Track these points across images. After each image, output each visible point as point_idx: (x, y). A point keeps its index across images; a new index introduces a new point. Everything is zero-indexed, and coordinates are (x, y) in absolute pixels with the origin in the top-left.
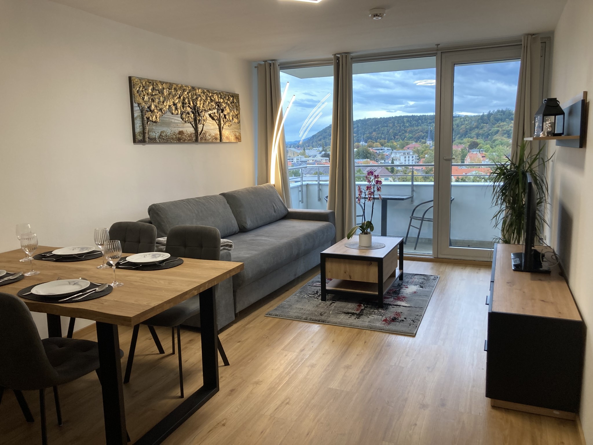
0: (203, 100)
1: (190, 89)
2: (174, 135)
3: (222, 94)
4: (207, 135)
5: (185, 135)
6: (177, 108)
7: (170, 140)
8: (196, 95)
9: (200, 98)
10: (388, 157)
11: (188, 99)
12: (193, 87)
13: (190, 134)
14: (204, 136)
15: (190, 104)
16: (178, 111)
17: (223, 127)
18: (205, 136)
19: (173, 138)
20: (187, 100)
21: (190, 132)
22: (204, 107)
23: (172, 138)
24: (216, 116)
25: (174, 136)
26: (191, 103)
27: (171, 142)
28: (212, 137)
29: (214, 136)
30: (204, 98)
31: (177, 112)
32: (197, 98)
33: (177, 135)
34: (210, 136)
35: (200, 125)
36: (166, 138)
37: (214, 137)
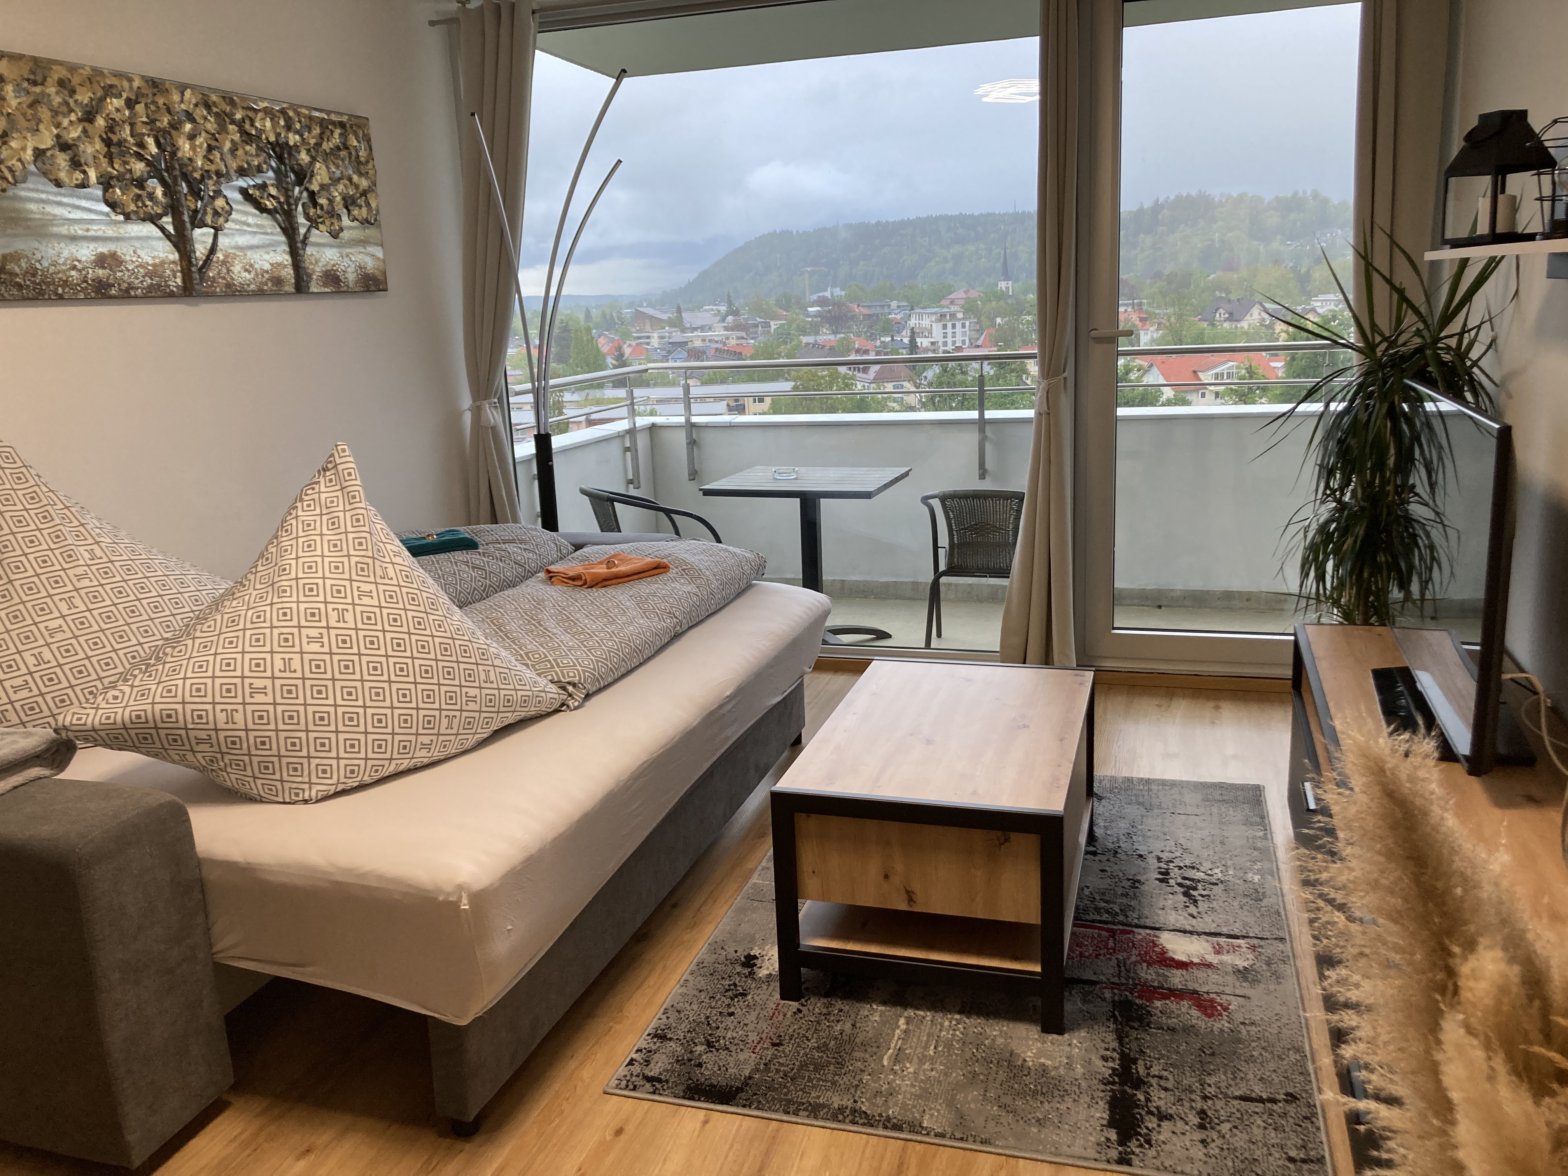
0: (203, 134)
1: (139, 88)
2: (74, 268)
3: (291, 114)
4: (237, 268)
5: (128, 270)
6: (79, 161)
7: (52, 288)
8: (169, 111)
9: (188, 127)
10: (899, 326)
11: (132, 125)
12: (154, 82)
13: (155, 265)
14: (220, 270)
15: (142, 145)
16: (84, 172)
17: (306, 237)
18: (224, 270)
19: (66, 281)
20: (128, 132)
21: (153, 258)
22: (211, 161)
23: (60, 279)
24: (273, 196)
25: (73, 273)
26: (150, 141)
27: (61, 297)
28: (257, 275)
29: (267, 272)
30: (209, 126)
31: (79, 176)
32: (175, 126)
33: (91, 271)
34: (249, 272)
35: (197, 232)
36: (34, 282)
37: (266, 276)
